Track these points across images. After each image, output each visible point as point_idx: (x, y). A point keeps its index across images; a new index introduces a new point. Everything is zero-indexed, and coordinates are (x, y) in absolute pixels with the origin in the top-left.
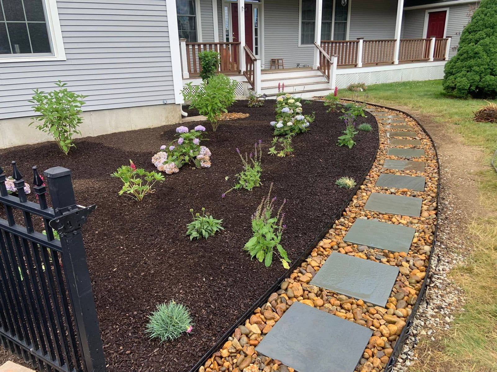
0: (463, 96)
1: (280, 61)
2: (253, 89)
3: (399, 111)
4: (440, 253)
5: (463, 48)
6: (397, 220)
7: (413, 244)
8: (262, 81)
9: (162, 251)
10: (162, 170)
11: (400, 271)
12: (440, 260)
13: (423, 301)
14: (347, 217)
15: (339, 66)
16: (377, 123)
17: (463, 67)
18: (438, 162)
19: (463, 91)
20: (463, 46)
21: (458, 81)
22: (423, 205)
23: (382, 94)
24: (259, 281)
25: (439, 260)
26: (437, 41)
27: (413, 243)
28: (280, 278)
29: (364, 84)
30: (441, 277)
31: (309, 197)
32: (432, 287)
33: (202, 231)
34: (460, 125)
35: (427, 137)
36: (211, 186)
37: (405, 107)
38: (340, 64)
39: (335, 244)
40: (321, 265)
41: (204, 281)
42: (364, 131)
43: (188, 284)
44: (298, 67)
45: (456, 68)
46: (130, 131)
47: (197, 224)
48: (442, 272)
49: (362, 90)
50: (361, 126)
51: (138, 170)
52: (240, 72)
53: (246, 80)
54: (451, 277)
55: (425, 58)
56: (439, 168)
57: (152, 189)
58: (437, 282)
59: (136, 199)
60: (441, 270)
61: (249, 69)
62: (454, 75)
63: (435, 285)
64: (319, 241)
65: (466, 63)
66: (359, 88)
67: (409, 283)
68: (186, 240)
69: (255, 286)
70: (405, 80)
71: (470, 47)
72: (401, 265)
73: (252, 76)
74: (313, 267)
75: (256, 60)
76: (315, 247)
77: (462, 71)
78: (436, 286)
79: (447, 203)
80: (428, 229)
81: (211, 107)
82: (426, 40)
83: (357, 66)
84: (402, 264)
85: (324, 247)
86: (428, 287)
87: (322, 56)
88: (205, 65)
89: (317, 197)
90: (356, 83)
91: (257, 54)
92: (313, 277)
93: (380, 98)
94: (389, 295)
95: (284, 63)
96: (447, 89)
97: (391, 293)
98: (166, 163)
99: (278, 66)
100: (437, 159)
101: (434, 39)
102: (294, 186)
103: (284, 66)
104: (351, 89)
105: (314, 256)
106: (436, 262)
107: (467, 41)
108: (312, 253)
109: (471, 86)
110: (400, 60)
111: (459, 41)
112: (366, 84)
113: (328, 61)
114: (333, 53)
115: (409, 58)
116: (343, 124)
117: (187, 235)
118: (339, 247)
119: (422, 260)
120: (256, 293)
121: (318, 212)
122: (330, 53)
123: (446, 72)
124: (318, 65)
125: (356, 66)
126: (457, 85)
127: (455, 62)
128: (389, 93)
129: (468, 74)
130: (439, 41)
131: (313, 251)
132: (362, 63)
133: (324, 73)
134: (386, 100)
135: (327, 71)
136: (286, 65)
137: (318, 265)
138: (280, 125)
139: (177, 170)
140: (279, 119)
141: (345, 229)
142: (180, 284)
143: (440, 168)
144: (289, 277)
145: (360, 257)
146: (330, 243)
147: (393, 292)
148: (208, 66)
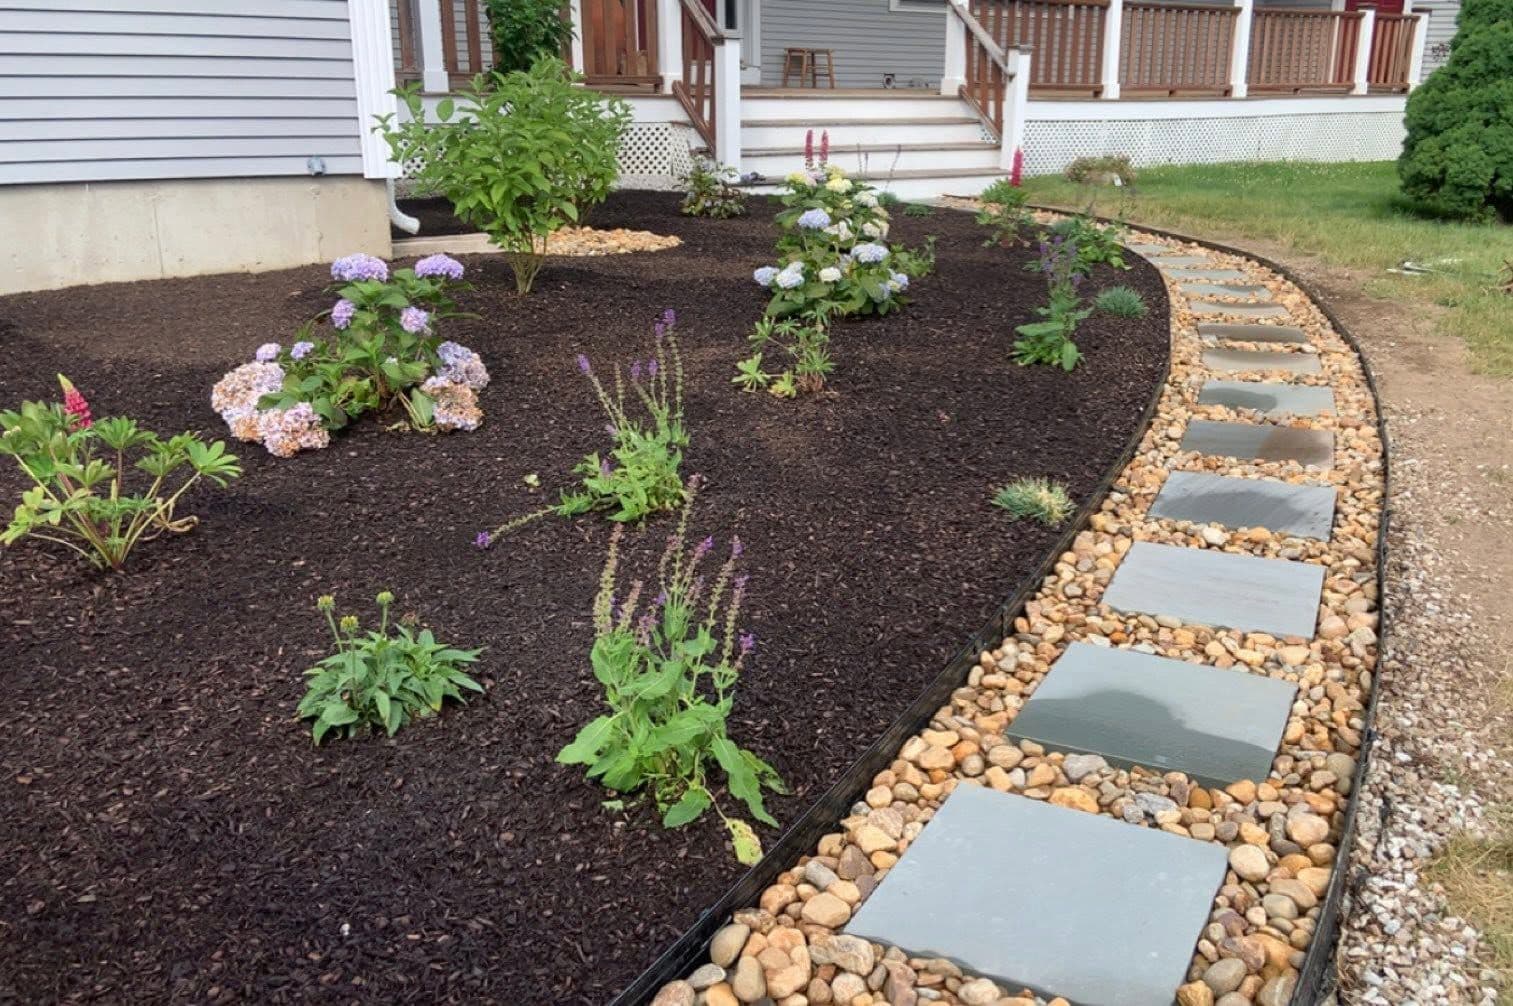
0: (1469, 210)
1: (821, 60)
2: (709, 152)
3: (1245, 254)
4: (1391, 785)
5: (1473, 37)
6: (1228, 651)
7: (1286, 747)
8: (745, 124)
9: (162, 792)
10: (249, 435)
11: (1235, 864)
12: (1392, 813)
13: (1326, 992)
14: (1032, 637)
15: (1040, 88)
16: (1165, 293)
17: (1471, 107)
18: (1381, 435)
19: (1469, 194)
20: (1472, 29)
21: (1454, 156)
22: (1328, 594)
23: (1187, 197)
24: (612, 928)
25: (1387, 814)
26: (1381, 23)
27: (1288, 743)
28: (707, 911)
29: (1126, 161)
30: (1397, 885)
31: (882, 554)
32: (1361, 929)
33: (372, 700)
34: (1461, 309)
35: (1345, 348)
36: (466, 505)
37: (1269, 244)
38: (1041, 80)
39: (973, 754)
40: (903, 844)
41: (341, 939)
42: (1117, 314)
43: (259, 955)
44: (889, 84)
45: (1445, 110)
46: (154, 282)
47: (351, 666)
48: (1398, 864)
49: (1118, 183)
50: (1105, 298)
51: (106, 426)
52: (658, 83)
53: (682, 117)
54: (1438, 886)
55: (1340, 80)
56: (1384, 456)
57: (179, 511)
58: (1381, 910)
59: (94, 558)
60: (1395, 852)
61: (694, 80)
62: (1437, 133)
63: (1374, 920)
64: (906, 737)
65: (1480, 91)
66: (1107, 176)
67: (1268, 918)
68: (295, 743)
69: (587, 954)
70: (1270, 156)
71: (1493, 34)
72: (1239, 840)
73: (707, 104)
74: (868, 856)
75: (720, 40)
76: (887, 766)
77: (1466, 120)
78: (1375, 927)
79: (1415, 584)
80: (1347, 688)
81: (503, 189)
82: (1342, 16)
83: (1104, 96)
84: (1244, 833)
85: (925, 764)
86: (1345, 932)
87: (976, 44)
88: (511, 40)
89: (915, 556)
90: (1100, 156)
91: (731, 22)
92: (862, 900)
93: (1182, 211)
94: (1184, 970)
95: (835, 69)
96: (1416, 185)
97: (1192, 963)
98: (267, 402)
99: (815, 75)
100: (1380, 424)
101: (1369, 17)
102: (822, 510)
103: (835, 77)
104: (1081, 174)
105: (880, 806)
106: (1375, 822)
107: (1486, 10)
108: (870, 793)
109: (1497, 176)
110: (1254, 84)
111: (1457, 12)
112: (1134, 163)
113: (996, 65)
114: (1017, 38)
115: (1283, 76)
116: (1040, 287)
117: (305, 720)
118: (987, 764)
119: (1319, 814)
120: (587, 987)
121: (914, 618)
122: (1004, 37)
123: (1412, 123)
124: (960, 78)
125: (1097, 94)
126: (1451, 171)
127: (1443, 90)
128: (1213, 197)
129: (1490, 130)
130: (1389, 24)
131: (877, 780)
132: (1118, 86)
133: (984, 110)
134: (1203, 216)
135: (992, 105)
136: (842, 77)
137: (892, 843)
138: (789, 276)
139: (319, 440)
140: (791, 256)
141: (1020, 688)
142: (218, 954)
143: (1390, 455)
144: (756, 904)
145: (1071, 804)
146: (950, 748)
147: (1198, 958)
148: (521, 44)
